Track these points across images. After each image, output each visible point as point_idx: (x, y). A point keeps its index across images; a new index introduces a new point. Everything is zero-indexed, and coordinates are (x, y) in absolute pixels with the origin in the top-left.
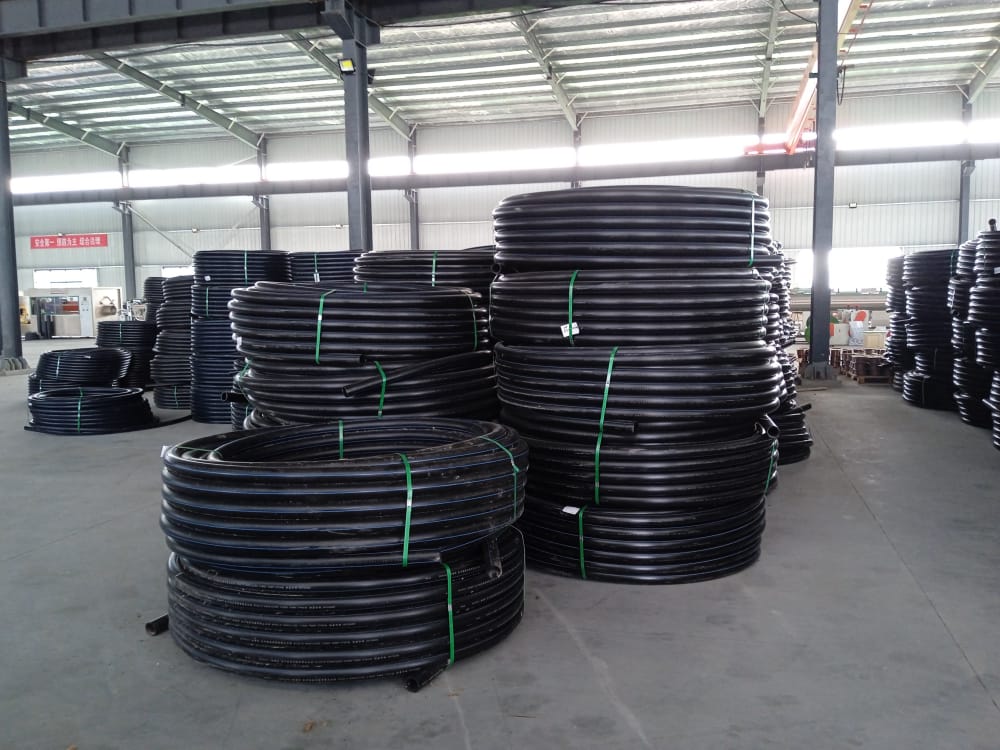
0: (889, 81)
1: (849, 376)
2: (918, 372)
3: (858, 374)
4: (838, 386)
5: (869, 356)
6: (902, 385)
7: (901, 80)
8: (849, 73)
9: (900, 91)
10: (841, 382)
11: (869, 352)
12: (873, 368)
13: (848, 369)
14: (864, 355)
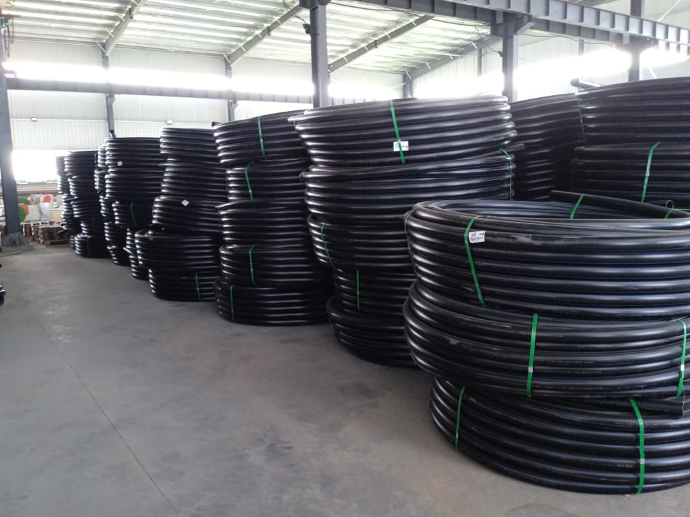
0: (50, 32)
1: (39, 242)
2: (84, 234)
3: (45, 240)
4: (31, 250)
5: (51, 226)
6: (74, 244)
7: (59, 33)
8: (16, 21)
9: (59, 40)
10: (32, 247)
11: (51, 223)
12: (55, 234)
13: (38, 237)
14: (48, 226)
